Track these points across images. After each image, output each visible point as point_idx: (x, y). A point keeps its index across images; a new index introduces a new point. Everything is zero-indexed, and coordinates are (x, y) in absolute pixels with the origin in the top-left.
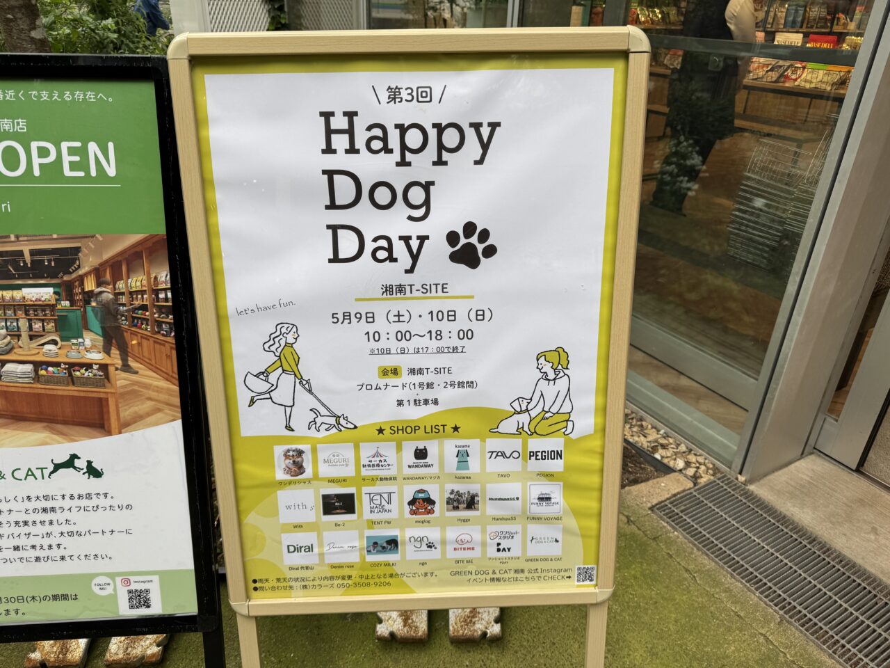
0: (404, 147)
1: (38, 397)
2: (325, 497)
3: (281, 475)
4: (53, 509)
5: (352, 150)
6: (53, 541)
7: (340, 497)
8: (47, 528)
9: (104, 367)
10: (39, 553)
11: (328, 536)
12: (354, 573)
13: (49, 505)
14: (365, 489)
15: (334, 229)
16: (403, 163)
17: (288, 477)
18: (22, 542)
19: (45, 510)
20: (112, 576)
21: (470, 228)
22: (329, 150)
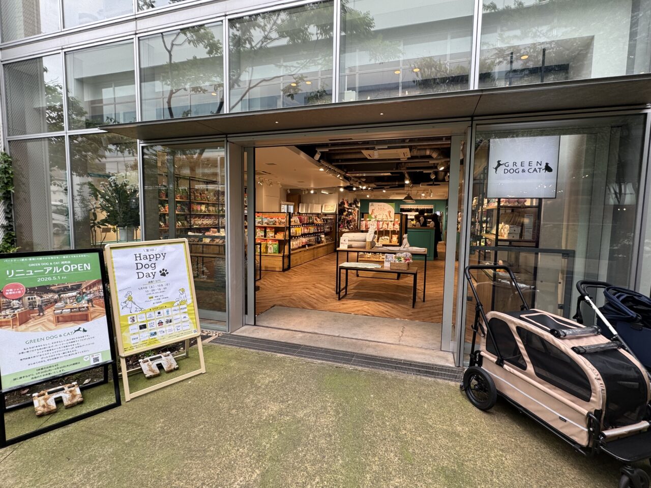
0: (150, 258)
1: (71, 316)
2: (140, 326)
3: (130, 323)
4: (74, 342)
5: (141, 259)
6: (74, 349)
7: (143, 325)
8: (72, 346)
9: (87, 307)
10: (70, 353)
11: (141, 334)
12: (148, 342)
13: (73, 341)
14: (148, 323)
15: (138, 273)
16: (150, 260)
17: (131, 323)
18: (66, 351)
19: (72, 342)
20: (89, 355)
21: (163, 270)
22: (136, 260)
